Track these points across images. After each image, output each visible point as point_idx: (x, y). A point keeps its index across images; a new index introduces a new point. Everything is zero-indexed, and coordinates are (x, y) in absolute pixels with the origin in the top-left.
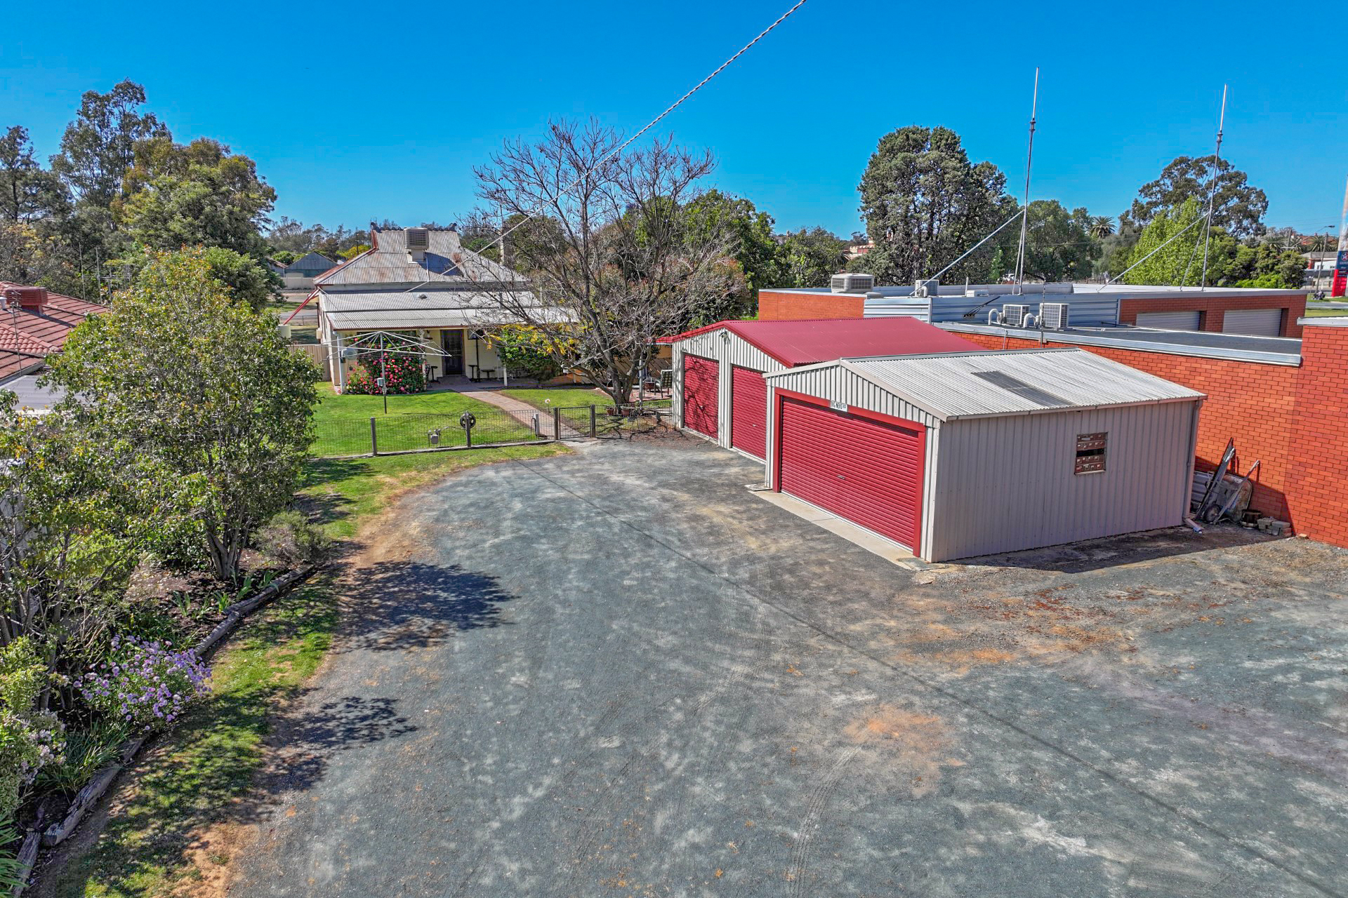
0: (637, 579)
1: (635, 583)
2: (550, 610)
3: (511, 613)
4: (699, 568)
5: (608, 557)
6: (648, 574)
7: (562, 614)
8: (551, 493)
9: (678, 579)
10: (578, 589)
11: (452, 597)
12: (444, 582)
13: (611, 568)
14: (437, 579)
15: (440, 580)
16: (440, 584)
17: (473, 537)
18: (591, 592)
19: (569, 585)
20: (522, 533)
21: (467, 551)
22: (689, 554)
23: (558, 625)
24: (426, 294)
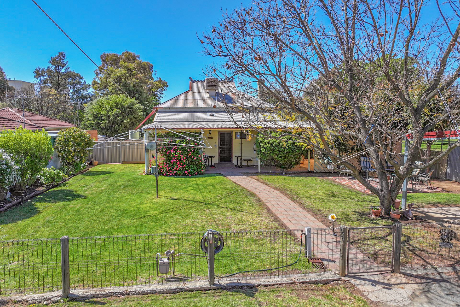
24: (214, 113)
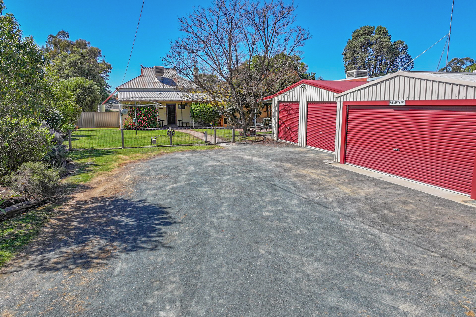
0: (272, 211)
1: (271, 214)
2: (206, 235)
3: (174, 236)
4: (316, 205)
5: (248, 196)
6: (280, 208)
7: (216, 238)
8: (211, 163)
9: (303, 212)
10: (229, 218)
11: (132, 222)
12: (131, 211)
13: (252, 203)
14: (126, 208)
15: (128, 209)
16: (127, 212)
17: (161, 183)
18: (239, 220)
19: (221, 214)
20: (192, 181)
21: (154, 191)
22: (304, 195)
23: (212, 248)
24: (161, 92)
